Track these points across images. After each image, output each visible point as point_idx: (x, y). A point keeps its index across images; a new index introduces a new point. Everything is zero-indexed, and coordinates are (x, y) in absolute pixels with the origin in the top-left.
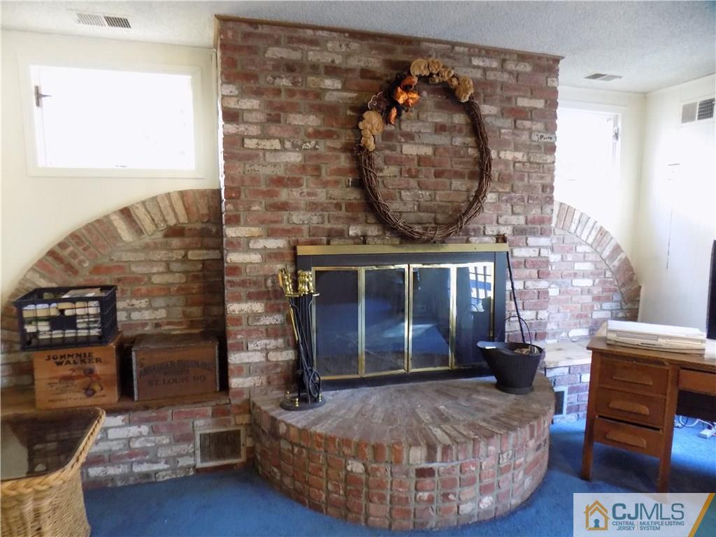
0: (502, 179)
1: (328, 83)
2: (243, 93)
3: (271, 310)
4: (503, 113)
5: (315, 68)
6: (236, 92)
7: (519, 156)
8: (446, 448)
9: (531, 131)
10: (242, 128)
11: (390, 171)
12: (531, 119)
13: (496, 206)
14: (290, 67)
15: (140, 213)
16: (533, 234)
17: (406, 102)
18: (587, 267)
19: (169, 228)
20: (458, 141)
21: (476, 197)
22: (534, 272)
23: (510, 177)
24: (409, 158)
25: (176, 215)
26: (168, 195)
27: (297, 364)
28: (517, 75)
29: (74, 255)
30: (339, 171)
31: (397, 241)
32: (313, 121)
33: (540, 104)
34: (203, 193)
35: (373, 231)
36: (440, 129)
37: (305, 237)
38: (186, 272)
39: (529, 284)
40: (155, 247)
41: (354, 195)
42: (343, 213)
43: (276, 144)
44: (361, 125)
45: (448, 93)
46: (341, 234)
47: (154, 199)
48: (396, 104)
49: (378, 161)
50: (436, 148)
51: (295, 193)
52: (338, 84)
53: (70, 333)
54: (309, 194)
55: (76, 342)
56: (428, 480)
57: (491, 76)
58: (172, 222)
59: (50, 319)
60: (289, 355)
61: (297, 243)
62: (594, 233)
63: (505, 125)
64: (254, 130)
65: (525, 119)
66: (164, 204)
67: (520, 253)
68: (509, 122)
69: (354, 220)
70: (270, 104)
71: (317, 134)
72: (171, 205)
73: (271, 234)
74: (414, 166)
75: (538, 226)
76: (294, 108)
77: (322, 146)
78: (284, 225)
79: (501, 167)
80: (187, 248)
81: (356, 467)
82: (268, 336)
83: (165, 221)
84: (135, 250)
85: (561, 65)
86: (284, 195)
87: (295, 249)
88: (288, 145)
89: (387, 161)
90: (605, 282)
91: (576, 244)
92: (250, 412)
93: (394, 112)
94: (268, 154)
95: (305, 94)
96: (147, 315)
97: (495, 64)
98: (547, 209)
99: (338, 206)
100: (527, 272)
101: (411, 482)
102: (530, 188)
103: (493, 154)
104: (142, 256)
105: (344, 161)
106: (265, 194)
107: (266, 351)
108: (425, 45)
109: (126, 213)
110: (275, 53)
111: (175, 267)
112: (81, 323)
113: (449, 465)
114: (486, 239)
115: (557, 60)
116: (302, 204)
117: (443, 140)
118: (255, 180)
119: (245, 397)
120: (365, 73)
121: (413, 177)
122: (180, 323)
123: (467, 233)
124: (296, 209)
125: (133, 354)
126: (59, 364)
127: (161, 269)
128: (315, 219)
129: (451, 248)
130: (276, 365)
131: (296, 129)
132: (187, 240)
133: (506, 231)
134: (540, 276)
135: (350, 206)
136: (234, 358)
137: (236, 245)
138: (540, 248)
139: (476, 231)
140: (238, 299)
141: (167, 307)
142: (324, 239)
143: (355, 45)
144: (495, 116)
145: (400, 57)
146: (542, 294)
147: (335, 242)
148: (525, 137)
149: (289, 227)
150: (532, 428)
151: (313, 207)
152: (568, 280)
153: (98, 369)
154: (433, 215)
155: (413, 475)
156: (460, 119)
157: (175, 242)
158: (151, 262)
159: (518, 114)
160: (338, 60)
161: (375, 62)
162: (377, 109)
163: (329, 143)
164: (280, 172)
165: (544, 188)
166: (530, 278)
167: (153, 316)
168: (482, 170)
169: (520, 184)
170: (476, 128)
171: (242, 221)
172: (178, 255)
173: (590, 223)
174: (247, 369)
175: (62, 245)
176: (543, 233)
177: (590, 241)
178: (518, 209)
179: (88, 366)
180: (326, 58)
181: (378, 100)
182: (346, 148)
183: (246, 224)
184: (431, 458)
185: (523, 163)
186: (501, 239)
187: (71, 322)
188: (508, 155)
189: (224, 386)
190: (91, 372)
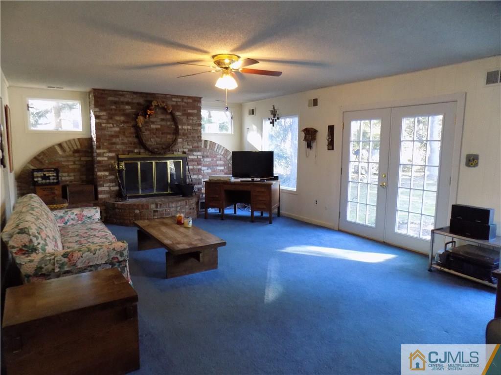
0: (184, 135)
1: (127, 107)
2: (101, 110)
3: (111, 174)
4: (183, 115)
5: (123, 103)
6: (98, 110)
7: (189, 127)
8: (161, 205)
9: (193, 120)
10: (101, 121)
11: (147, 133)
12: (193, 116)
13: (182, 143)
14: (115, 103)
15: (65, 145)
16: (195, 151)
17: (150, 114)
18: (222, 162)
19: (74, 150)
20: (169, 123)
21: (175, 140)
22: (196, 163)
23: (186, 134)
24: (153, 129)
25: (77, 146)
26: (74, 140)
27: (120, 190)
28: (187, 103)
29: (42, 159)
30: (131, 133)
31: (150, 154)
32: (122, 118)
33: (195, 111)
34: (86, 139)
35: (142, 151)
36: (162, 120)
37: (121, 152)
38: (81, 165)
39: (195, 167)
40: (70, 156)
41: (136, 140)
42: (133, 145)
43: (111, 125)
44: (137, 120)
45: (164, 110)
46: (132, 152)
47: (69, 141)
48: (147, 114)
49: (143, 129)
50: (161, 126)
51: (118, 140)
52: (130, 107)
53: (48, 181)
54: (122, 140)
55: (50, 184)
56: (157, 213)
57: (179, 103)
58: (75, 148)
59: (41, 177)
60: (117, 188)
61: (119, 154)
62: (223, 151)
63: (184, 119)
64: (104, 121)
65: (191, 116)
66: (73, 143)
67: (191, 157)
68: (185, 117)
69: (136, 148)
70: (109, 114)
71: (124, 122)
72: (76, 143)
73: (110, 152)
74: (155, 131)
75: (197, 149)
76: (116, 115)
77: (125, 126)
78: (114, 149)
79: (183, 131)
80: (81, 157)
81: (137, 211)
82: (110, 183)
83: (73, 148)
84: (63, 157)
85: (202, 99)
86: (114, 140)
87: (118, 156)
88: (115, 125)
89: (146, 130)
90: (229, 168)
91: (217, 155)
92: (105, 205)
93: (148, 116)
94: (109, 129)
95: (120, 110)
96: (67, 178)
97: (180, 100)
98: (200, 144)
99: (131, 143)
100: (194, 163)
101: (152, 214)
102: (193, 137)
103: (180, 127)
104: (65, 159)
105: (132, 130)
106: (109, 140)
107: (110, 187)
108: (157, 95)
109: (60, 145)
110: (110, 98)
111: (77, 163)
112: (51, 178)
113: (162, 209)
114: (179, 153)
115: (200, 98)
116: (120, 143)
117: (163, 123)
118: (105, 135)
119: (103, 201)
120: (139, 104)
121: (154, 134)
122: (78, 181)
123: (173, 151)
124: (118, 144)
125: (68, 188)
126: (44, 190)
127: (72, 163)
128: (124, 147)
129: (168, 156)
130: (113, 191)
131: (117, 121)
132: (81, 154)
133: (186, 150)
134: (198, 164)
135: (135, 143)
136: (100, 189)
137: (99, 155)
138: (198, 156)
139: (176, 151)
140: (100, 171)
141: (74, 176)
142: (127, 153)
143: (135, 96)
144: (181, 116)
145: (149, 99)
146: (200, 170)
147: (130, 154)
148: (191, 122)
149: (116, 150)
150: (186, 202)
151: (123, 144)
152: (215, 167)
153: (56, 192)
154: (161, 146)
155: (152, 212)
156: (169, 117)
157: (76, 155)
158: (68, 161)
159: (189, 115)
160: (130, 100)
161: (141, 101)
162: (142, 115)
163: (128, 125)
164: (113, 133)
165: (198, 137)
166: (195, 165)
167: (69, 179)
168: (176, 132)
169: (190, 136)
170: (174, 119)
171: (101, 148)
172: (77, 159)
173: (222, 148)
174: (103, 192)
175: (39, 155)
176: (198, 151)
177: (222, 154)
178: (189, 144)
179: (53, 191)
180: (126, 100)
181: (142, 113)
182: (133, 126)
183: (103, 149)
184: (157, 207)
185: (190, 129)
186: (184, 153)
187: (48, 178)
188: (185, 127)
189: (96, 198)
190: (54, 193)
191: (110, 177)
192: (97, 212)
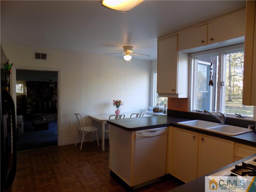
1: (37, 86)
2: (28, 87)
5: (35, 85)
21: (52, 95)
24: (45, 92)
30: (38, 94)
41: (39, 96)
43: (31, 91)
44: (39, 90)
47: (19, 96)
49: (42, 93)
51: (33, 96)
54: (35, 96)
60: (32, 110)
61: (33, 100)
69: (39, 98)
70: (31, 88)
71: (35, 90)
73: (31, 99)
77: (36, 92)
95: (34, 87)
103: (54, 91)
106: (31, 96)
107: (30, 110)
118: (30, 94)
120: (40, 85)
121: (45, 94)
128: (35, 98)
131: (33, 90)
136: (27, 110)
137: (28, 100)
140: (28, 105)
142: (36, 100)
154: (48, 97)
162: (41, 88)
164: (32, 94)
171: (28, 98)
182: (38, 92)
189: (25, 113)
191: (30, 107)
192: (22, 116)
